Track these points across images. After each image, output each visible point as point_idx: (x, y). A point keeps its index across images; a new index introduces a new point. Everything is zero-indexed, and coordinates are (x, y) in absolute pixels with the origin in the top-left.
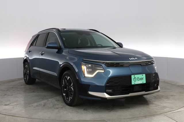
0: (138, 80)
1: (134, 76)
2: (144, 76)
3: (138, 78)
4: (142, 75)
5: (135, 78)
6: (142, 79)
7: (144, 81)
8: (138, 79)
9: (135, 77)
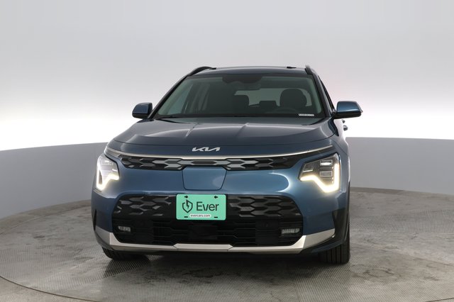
0: (199, 208)
1: (187, 197)
2: (222, 200)
3: (199, 204)
4: (216, 197)
5: (189, 204)
6: (212, 207)
7: (221, 215)
8: (198, 206)
9: (188, 199)
